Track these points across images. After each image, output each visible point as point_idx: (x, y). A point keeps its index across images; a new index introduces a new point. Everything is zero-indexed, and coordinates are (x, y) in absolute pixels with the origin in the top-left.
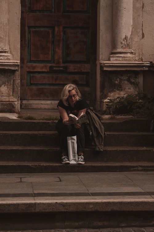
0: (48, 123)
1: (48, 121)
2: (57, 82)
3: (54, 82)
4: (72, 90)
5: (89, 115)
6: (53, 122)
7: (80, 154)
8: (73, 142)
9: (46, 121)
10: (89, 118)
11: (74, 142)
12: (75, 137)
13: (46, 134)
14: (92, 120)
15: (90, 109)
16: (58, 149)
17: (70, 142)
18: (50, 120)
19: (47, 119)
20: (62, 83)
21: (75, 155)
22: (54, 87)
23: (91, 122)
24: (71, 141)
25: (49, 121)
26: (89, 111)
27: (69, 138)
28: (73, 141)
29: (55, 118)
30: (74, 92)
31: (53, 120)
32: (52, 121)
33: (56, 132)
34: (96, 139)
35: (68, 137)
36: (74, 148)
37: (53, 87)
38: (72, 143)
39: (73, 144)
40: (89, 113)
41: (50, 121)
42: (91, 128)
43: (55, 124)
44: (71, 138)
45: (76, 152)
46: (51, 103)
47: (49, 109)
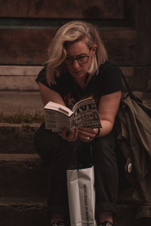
0: (14, 129)
1: (13, 125)
2: (43, 14)
3: (32, 14)
4: (77, 40)
5: (127, 114)
6: (28, 128)
7: (102, 221)
8: (85, 186)
9: (7, 125)
10: (127, 122)
11: (87, 186)
12: (90, 172)
13: (6, 162)
14: (135, 129)
15: (133, 98)
16: (40, 204)
17: (74, 185)
18: (19, 123)
19: (10, 118)
20: (55, 15)
21: (88, 224)
22: (33, 28)
23: (131, 134)
24: (77, 180)
25: (17, 125)
26: (129, 102)
27: (72, 174)
28: (84, 182)
29: (33, 116)
30: (82, 47)
31: (27, 121)
32: (25, 124)
33: (37, 156)
34: (143, 185)
35: (69, 171)
36: (86, 203)
37: (29, 28)
38: (80, 188)
39: (82, 190)
40: (127, 108)
41: (20, 125)
42: (131, 152)
43: (33, 133)
44: (79, 173)
45: (93, 214)
46: (25, 72)
47: (18, 90)
